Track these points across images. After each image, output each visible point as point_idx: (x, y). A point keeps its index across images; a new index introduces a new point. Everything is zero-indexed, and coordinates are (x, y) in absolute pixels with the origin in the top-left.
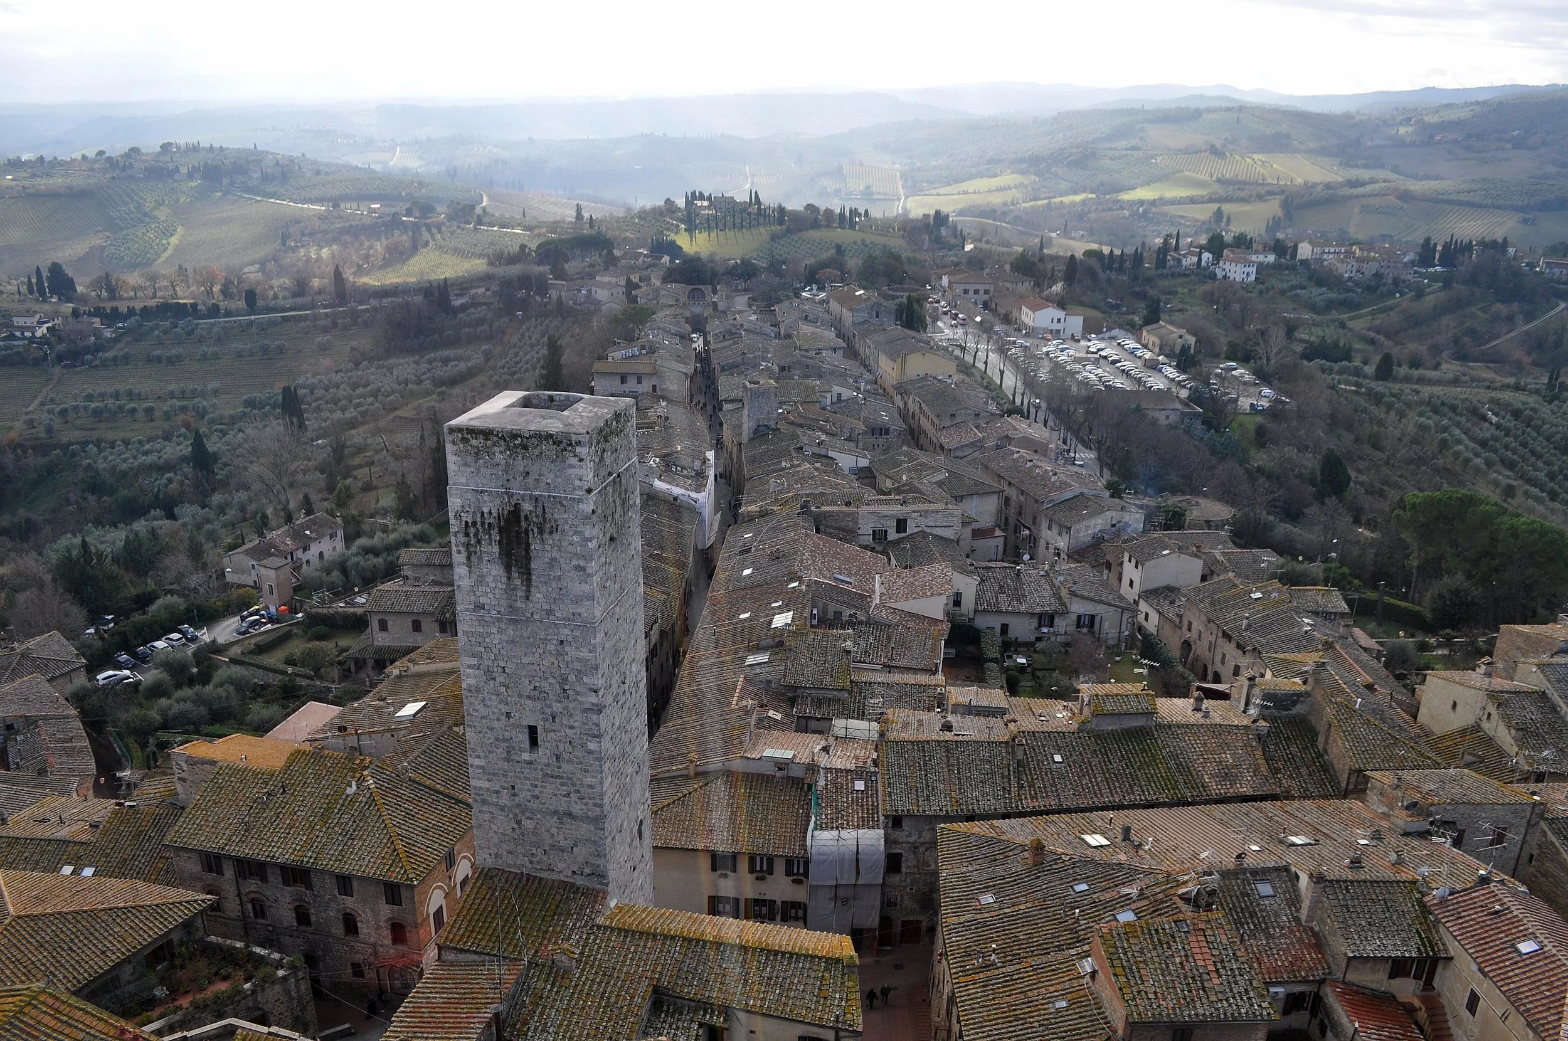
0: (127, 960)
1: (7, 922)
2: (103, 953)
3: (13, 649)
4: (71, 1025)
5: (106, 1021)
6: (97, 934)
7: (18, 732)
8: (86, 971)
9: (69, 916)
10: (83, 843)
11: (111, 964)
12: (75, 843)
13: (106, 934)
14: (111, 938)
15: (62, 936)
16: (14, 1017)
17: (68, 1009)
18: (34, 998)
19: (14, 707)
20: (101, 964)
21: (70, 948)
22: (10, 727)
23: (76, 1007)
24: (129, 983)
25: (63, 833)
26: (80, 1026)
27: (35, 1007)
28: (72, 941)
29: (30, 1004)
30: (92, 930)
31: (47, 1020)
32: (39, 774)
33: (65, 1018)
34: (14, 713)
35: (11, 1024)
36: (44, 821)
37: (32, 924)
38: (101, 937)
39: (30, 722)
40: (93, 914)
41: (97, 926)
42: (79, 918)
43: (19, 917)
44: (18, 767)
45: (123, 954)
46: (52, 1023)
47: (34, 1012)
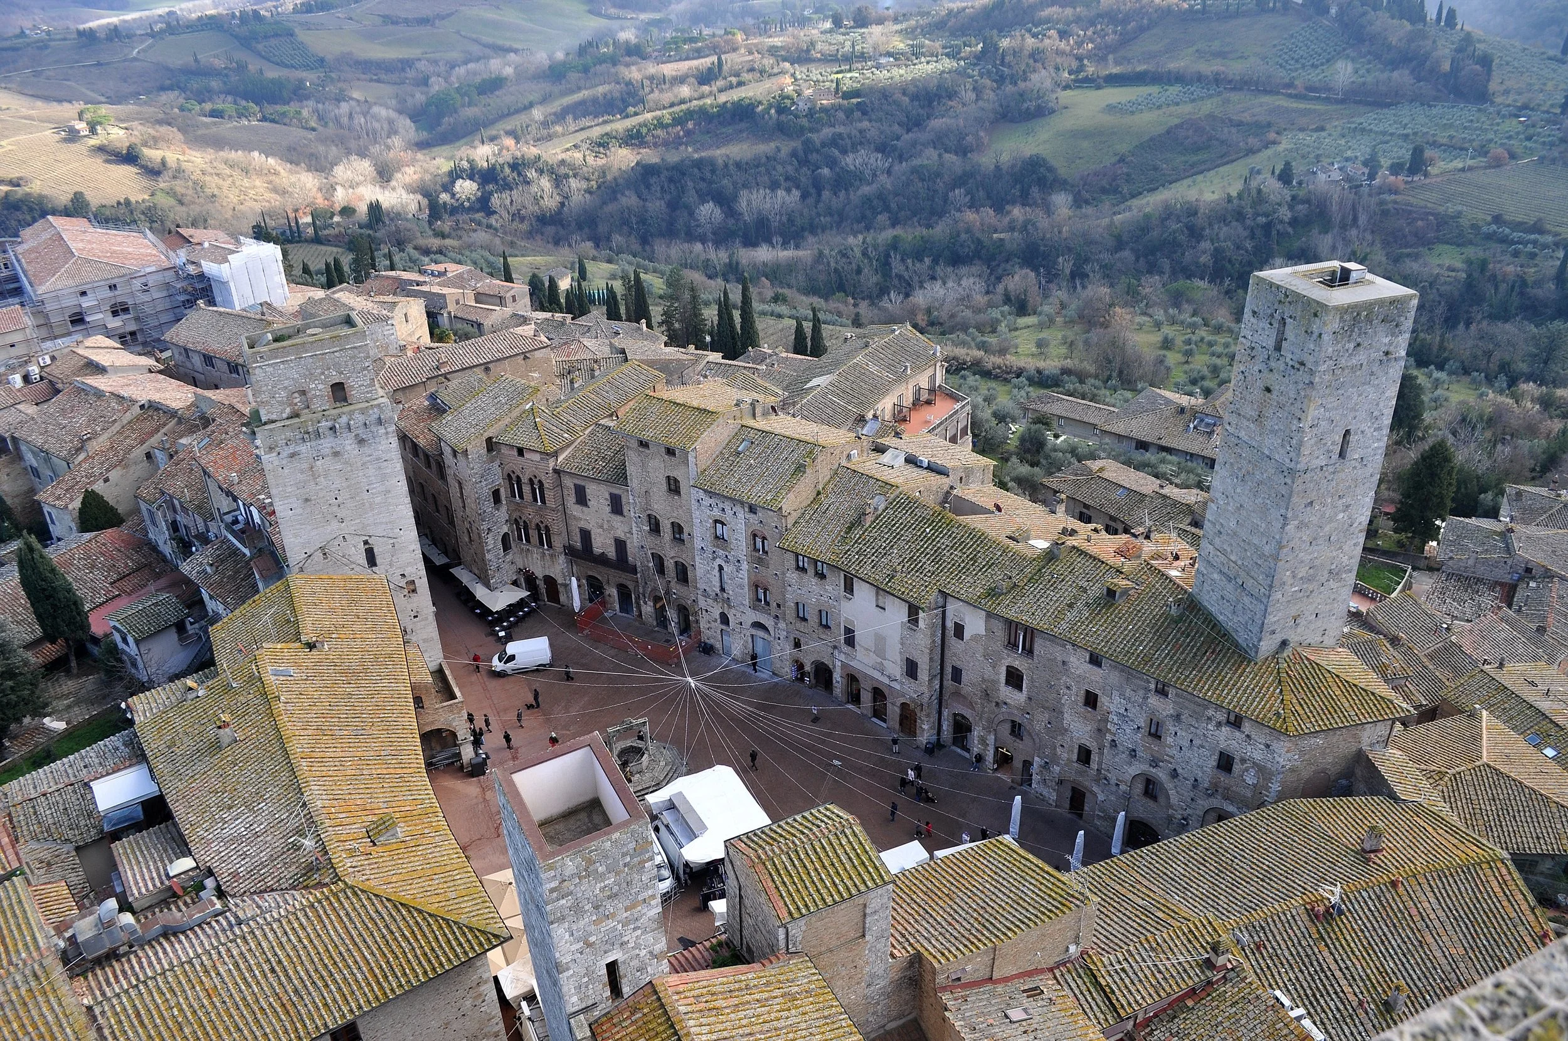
0: (1553, 857)
1: (1477, 763)
2: (1538, 838)
3: (1559, 496)
4: (1509, 901)
5: (1537, 917)
6: (1540, 819)
7: (1533, 578)
8: (1517, 843)
9: (1527, 791)
10: (1557, 725)
11: (1539, 851)
12: (1552, 721)
13: (1548, 824)
14: (1550, 830)
15: (1513, 802)
16: (1473, 865)
17: (1514, 887)
18: (1494, 861)
19: (1540, 555)
20: (1532, 846)
21: (1514, 817)
22: (1528, 570)
23: (1520, 890)
24: (1542, 873)
25: (1544, 705)
26: (1516, 907)
27: (1491, 868)
28: (1519, 811)
29: (1488, 863)
30: (1539, 813)
31: (1495, 884)
32: (1538, 630)
33: (1508, 892)
34: (1539, 561)
35: (1469, 869)
36: (1533, 684)
37: (1495, 778)
38: (1542, 824)
39: (1548, 575)
40: (1546, 800)
41: (1544, 813)
42: (1534, 796)
43: (1488, 766)
44: (1519, 611)
45: (1553, 850)
46: (1497, 889)
47: (1488, 872)
